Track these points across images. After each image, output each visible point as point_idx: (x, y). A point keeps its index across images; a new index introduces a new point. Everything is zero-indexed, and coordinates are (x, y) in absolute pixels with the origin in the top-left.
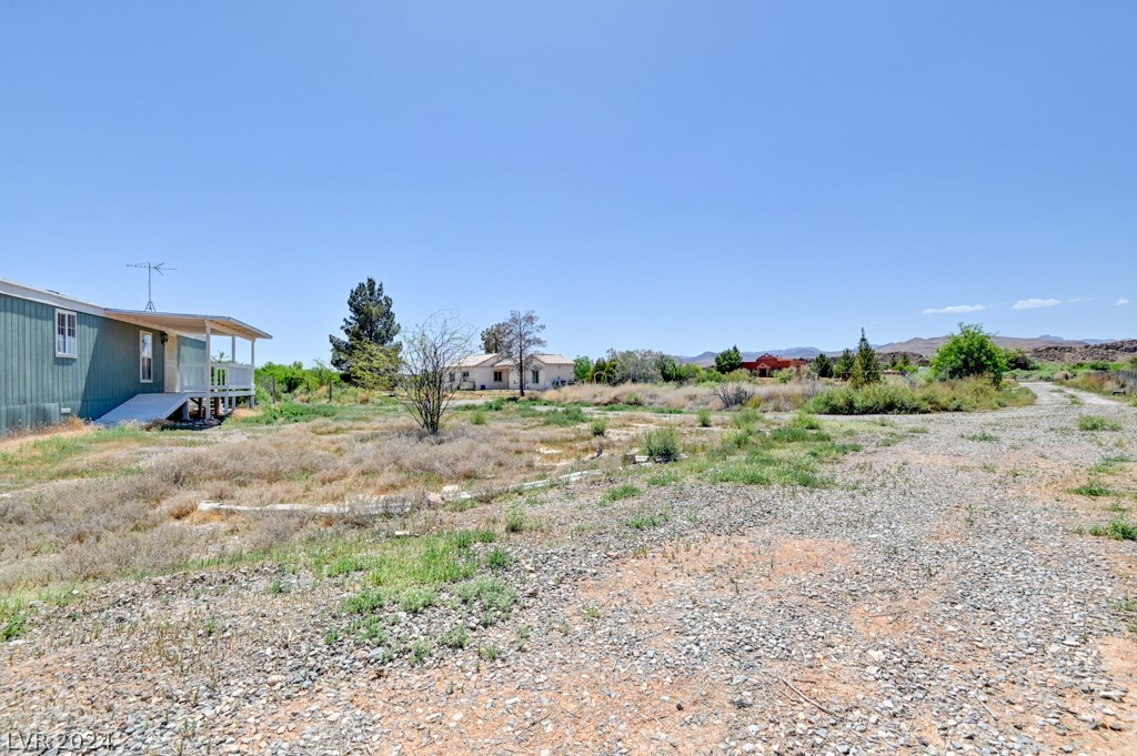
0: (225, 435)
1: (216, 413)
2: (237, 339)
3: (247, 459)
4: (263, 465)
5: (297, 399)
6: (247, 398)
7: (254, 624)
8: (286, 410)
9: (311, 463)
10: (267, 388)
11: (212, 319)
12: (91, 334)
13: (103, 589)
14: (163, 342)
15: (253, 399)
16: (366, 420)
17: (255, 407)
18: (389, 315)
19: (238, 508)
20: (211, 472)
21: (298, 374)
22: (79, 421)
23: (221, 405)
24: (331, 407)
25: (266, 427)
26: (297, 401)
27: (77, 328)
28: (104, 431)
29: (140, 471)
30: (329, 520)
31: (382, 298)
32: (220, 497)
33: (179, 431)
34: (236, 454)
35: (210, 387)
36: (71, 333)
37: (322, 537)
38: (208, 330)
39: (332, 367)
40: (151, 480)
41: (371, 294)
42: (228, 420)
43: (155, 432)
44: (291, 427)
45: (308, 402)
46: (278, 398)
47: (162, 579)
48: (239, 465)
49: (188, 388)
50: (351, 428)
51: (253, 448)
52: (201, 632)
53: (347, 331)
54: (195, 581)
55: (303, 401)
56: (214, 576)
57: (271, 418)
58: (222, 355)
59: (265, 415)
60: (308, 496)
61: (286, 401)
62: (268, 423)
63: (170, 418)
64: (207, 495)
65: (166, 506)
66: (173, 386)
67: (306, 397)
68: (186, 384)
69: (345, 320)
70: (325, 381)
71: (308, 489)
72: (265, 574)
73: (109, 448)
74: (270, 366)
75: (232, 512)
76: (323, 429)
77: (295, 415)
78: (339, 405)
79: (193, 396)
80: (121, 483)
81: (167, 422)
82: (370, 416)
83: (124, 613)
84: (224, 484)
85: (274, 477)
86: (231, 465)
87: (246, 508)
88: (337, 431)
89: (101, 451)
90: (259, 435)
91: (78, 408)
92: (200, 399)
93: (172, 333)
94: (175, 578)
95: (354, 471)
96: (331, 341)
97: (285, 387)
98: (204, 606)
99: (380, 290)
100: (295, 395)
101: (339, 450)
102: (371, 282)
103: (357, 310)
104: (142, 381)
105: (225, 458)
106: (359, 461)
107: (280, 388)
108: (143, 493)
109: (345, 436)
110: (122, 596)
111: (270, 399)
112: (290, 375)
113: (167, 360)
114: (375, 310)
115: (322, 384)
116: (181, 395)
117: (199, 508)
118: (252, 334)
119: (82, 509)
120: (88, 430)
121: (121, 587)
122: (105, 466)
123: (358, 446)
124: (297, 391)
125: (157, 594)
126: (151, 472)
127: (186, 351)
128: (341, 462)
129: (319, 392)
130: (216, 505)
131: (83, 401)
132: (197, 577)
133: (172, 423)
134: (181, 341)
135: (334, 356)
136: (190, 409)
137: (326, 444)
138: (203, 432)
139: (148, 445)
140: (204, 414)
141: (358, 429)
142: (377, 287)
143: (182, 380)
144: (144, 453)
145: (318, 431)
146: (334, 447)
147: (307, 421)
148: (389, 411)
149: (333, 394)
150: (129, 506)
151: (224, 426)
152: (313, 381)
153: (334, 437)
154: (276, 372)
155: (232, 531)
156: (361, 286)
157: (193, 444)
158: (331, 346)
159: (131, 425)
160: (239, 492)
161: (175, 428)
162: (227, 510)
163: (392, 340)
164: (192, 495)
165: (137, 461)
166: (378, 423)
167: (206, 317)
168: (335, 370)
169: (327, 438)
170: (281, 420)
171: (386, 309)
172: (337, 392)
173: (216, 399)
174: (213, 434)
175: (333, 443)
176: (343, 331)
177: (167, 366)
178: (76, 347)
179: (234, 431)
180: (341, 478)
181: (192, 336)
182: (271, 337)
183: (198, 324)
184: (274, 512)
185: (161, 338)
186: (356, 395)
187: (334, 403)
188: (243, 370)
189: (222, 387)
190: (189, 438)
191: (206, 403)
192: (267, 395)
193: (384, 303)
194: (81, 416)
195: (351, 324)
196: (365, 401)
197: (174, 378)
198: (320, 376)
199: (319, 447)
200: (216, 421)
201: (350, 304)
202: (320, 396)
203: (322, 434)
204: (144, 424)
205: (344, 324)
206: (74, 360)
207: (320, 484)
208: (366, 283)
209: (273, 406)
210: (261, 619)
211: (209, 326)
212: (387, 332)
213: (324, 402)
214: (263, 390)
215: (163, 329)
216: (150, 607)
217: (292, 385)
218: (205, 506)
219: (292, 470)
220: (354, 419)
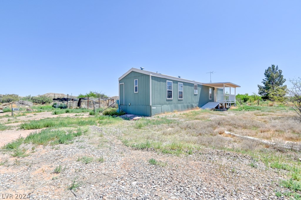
0: (229, 113)
1: (226, 107)
2: (231, 88)
3: (236, 121)
4: (241, 123)
5: (247, 104)
6: (233, 104)
7: (246, 175)
8: (245, 107)
9: (256, 125)
10: (239, 101)
11: (225, 83)
12: (200, 89)
13: (206, 149)
14: (214, 90)
15: (235, 104)
16: (273, 112)
17: (236, 106)
18: (281, 76)
19: (236, 135)
20: (227, 123)
21: (247, 97)
22: (198, 108)
23: (227, 105)
24: (259, 107)
25: (239, 112)
26: (247, 105)
27: (198, 88)
28: (203, 110)
29: (210, 120)
30: (267, 146)
31: (277, 71)
32: (230, 130)
33: (217, 111)
34: (233, 119)
35: (225, 101)
36: (197, 89)
37: (265, 151)
38: (224, 86)
39: (259, 94)
40: (213, 123)
41: (273, 70)
42: (229, 109)
43: (212, 111)
44: (247, 112)
45: (251, 105)
46: (242, 104)
47: (219, 151)
48: (234, 122)
49: (219, 101)
50: (268, 114)
51: (237, 118)
52: (230, 171)
53: (264, 83)
54: (227, 154)
55: (249, 105)
56: (232, 154)
57: (241, 110)
58: (227, 92)
59: (239, 108)
60: (257, 135)
61: (244, 105)
62: (240, 111)
63: (215, 108)
64: (227, 129)
65: (216, 130)
66: (216, 100)
67: (250, 104)
68: (219, 100)
69: (263, 79)
70: (256, 99)
71: (257, 133)
72: (247, 158)
73: (204, 114)
74: (239, 95)
75: (234, 136)
76: (258, 114)
77: (248, 109)
78: (261, 106)
79: (220, 103)
80: (207, 123)
81: (215, 109)
82: (275, 111)
83: (210, 157)
84: (231, 127)
85: (245, 127)
86: (232, 122)
87: (238, 135)
88: (263, 115)
89: (203, 114)
90: (238, 114)
91: (198, 105)
92: (222, 104)
93: (216, 87)
94: (222, 151)
95: (273, 129)
96: (258, 87)
97: (243, 101)
98: (230, 163)
99: (277, 68)
100: (247, 103)
101: (265, 121)
102: (273, 66)
103: (268, 76)
104: (210, 99)
105: (230, 120)
106: (274, 126)
107: (242, 101)
108: (212, 126)
109: (266, 117)
110: (210, 152)
111: (240, 104)
112: (245, 97)
113: (214, 94)
114: (275, 75)
115: (255, 100)
116: (218, 102)
117: (225, 133)
118: (235, 86)
119: (200, 128)
120: (199, 110)
121: (209, 149)
122: (203, 118)
123: (273, 121)
124: (247, 102)
125: (218, 154)
126: (213, 121)
127: (219, 92)
128: (266, 126)
129: (254, 102)
130: (229, 133)
131: (199, 103)
132: (228, 153)
133: (216, 109)
134: (218, 89)
135: (259, 91)
136: (219, 106)
137: (260, 119)
138: (223, 112)
139: (211, 114)
140: (223, 108)
141: (270, 115)
142: (275, 67)
143: (218, 99)
144: (211, 116)
145: (256, 114)
146: (263, 120)
147: (252, 111)
148: (282, 109)
149: (259, 103)
150: (209, 128)
151: (228, 110)
152: (252, 99)
153: (262, 117)
154: (240, 96)
155: (235, 141)
156: (269, 68)
157: (221, 115)
158: (258, 88)
159: (208, 109)
160: (235, 130)
161: (217, 110)
162: (233, 135)
163: (282, 85)
164: (223, 128)
165: (209, 118)
166: (278, 114)
167: (224, 83)
168: (260, 95)
169: (260, 117)
170: (243, 110)
171: (279, 74)
172: (260, 102)
173: (226, 104)
174: (226, 112)
175: (262, 119)
176: (262, 83)
177: (214, 95)
178: (197, 92)
179: (231, 112)
180: (268, 131)
181: (220, 88)
182: (240, 87)
183: (222, 85)
184: (247, 139)
185: (213, 89)
186: (268, 103)
187: (260, 106)
188: (233, 96)
189: (227, 100)
190: (220, 113)
191: (224, 105)
192: (239, 103)
193: (279, 72)
194: (198, 106)
195: (265, 81)
196: (271, 106)
197: (216, 98)
198: (255, 98)
199: (258, 120)
200: (226, 109)
201: (265, 74)
202: (255, 104)
203: (258, 115)
204: (210, 109)
205: (263, 81)
206: (197, 95)
207: (260, 132)
208: (271, 67)
209: (241, 106)
210: (248, 174)
211: (224, 85)
212: (280, 82)
213: (256, 105)
214: (237, 101)
215: (214, 87)
216: (216, 157)
217: (245, 100)
218: (227, 132)
219: (250, 126)
220: (269, 112)
